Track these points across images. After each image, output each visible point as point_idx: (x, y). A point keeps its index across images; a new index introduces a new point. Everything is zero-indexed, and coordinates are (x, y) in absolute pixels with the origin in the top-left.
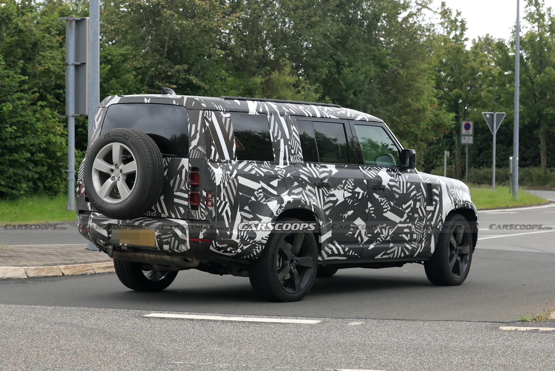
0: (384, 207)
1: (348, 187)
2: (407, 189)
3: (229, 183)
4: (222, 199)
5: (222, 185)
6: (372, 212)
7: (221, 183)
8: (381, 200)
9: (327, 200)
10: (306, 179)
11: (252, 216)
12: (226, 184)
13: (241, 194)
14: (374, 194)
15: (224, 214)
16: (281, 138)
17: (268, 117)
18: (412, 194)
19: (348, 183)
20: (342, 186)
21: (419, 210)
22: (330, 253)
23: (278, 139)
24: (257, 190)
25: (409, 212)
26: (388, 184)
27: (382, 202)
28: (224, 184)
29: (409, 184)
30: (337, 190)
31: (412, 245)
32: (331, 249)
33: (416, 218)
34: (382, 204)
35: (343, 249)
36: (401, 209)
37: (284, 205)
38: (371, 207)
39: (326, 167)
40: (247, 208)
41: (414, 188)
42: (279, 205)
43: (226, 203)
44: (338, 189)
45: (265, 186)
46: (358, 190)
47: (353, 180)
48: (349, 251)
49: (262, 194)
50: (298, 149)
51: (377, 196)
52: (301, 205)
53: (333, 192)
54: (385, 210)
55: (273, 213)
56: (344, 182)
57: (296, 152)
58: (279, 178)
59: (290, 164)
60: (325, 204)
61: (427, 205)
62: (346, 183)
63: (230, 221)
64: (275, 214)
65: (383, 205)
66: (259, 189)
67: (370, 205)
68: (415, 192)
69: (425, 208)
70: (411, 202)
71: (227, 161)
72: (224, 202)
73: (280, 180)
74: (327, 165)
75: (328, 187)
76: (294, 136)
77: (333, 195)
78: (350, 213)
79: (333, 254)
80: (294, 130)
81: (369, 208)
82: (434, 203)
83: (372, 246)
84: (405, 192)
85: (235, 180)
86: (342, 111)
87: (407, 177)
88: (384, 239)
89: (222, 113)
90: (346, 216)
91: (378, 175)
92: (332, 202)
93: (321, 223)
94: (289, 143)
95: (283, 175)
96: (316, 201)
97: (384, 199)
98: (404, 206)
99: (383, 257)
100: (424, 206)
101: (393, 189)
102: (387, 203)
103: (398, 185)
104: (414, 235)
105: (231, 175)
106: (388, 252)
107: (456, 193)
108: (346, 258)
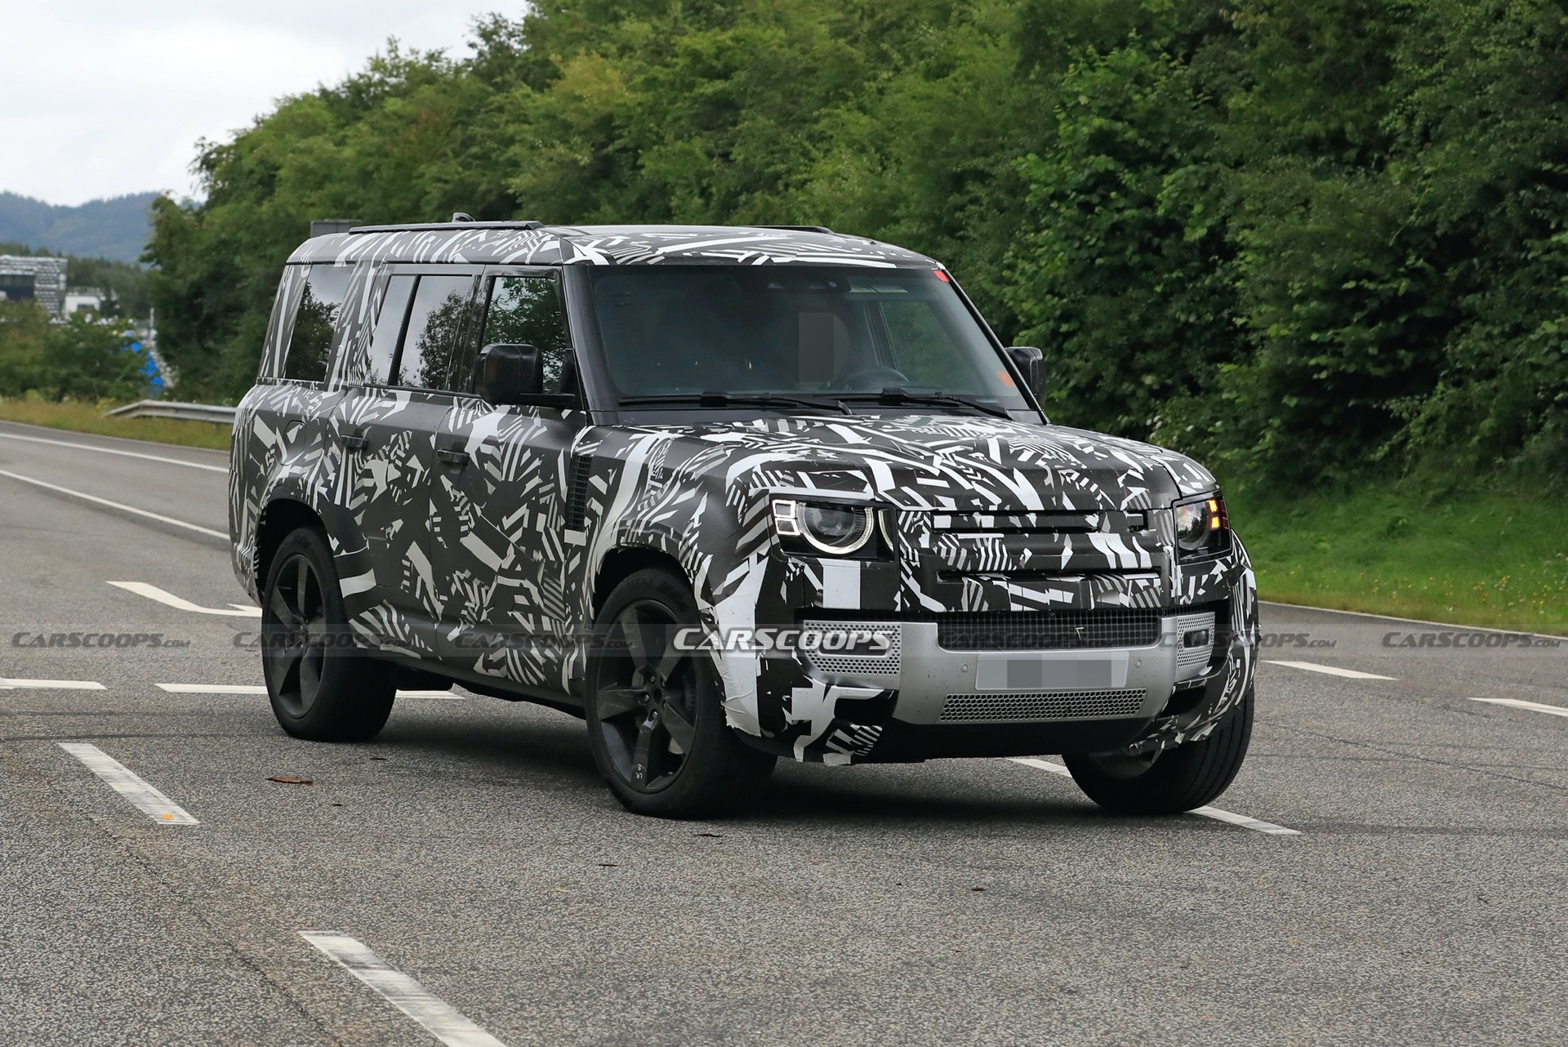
0: (461, 519)
1: (398, 452)
2: (519, 469)
6: (439, 530)
8: (455, 498)
9: (357, 485)
10: (337, 427)
13: (250, 456)
14: (443, 479)
16: (350, 322)
18: (529, 487)
19: (400, 441)
20: (388, 450)
21: (545, 539)
22: (381, 632)
23: (345, 325)
24: (269, 450)
25: (519, 542)
26: (478, 452)
27: (458, 505)
29: (526, 456)
30: (376, 461)
31: (546, 652)
32: (381, 620)
33: (539, 564)
34: (456, 509)
35: (403, 629)
36: (499, 528)
38: (435, 515)
39: (394, 397)
41: (538, 467)
43: (236, 476)
44: (380, 457)
45: (280, 440)
46: (414, 462)
47: (411, 435)
48: (412, 633)
49: (273, 460)
51: (447, 485)
53: (370, 464)
54: (463, 529)
56: (392, 439)
60: (354, 495)
61: (566, 526)
62: (396, 442)
65: (461, 514)
67: (432, 508)
68: (537, 481)
69: (562, 536)
70: (525, 508)
72: (234, 474)
75: (367, 451)
76: (370, 316)
77: (370, 474)
78: (398, 526)
79: (387, 638)
81: (432, 518)
82: (587, 522)
83: (454, 634)
84: (511, 479)
85: (251, 426)
86: (502, 239)
87: (536, 434)
88: (475, 616)
89: (302, 269)
90: (391, 534)
91: (474, 422)
92: (366, 491)
93: (334, 544)
94: (358, 334)
95: (308, 416)
96: (332, 484)
97: (462, 494)
98: (506, 523)
99: (490, 671)
100: (558, 528)
101: (486, 466)
102: (468, 507)
103: (499, 455)
104: (543, 619)
105: (250, 412)
106: (491, 657)
107: (660, 497)
108: (419, 656)
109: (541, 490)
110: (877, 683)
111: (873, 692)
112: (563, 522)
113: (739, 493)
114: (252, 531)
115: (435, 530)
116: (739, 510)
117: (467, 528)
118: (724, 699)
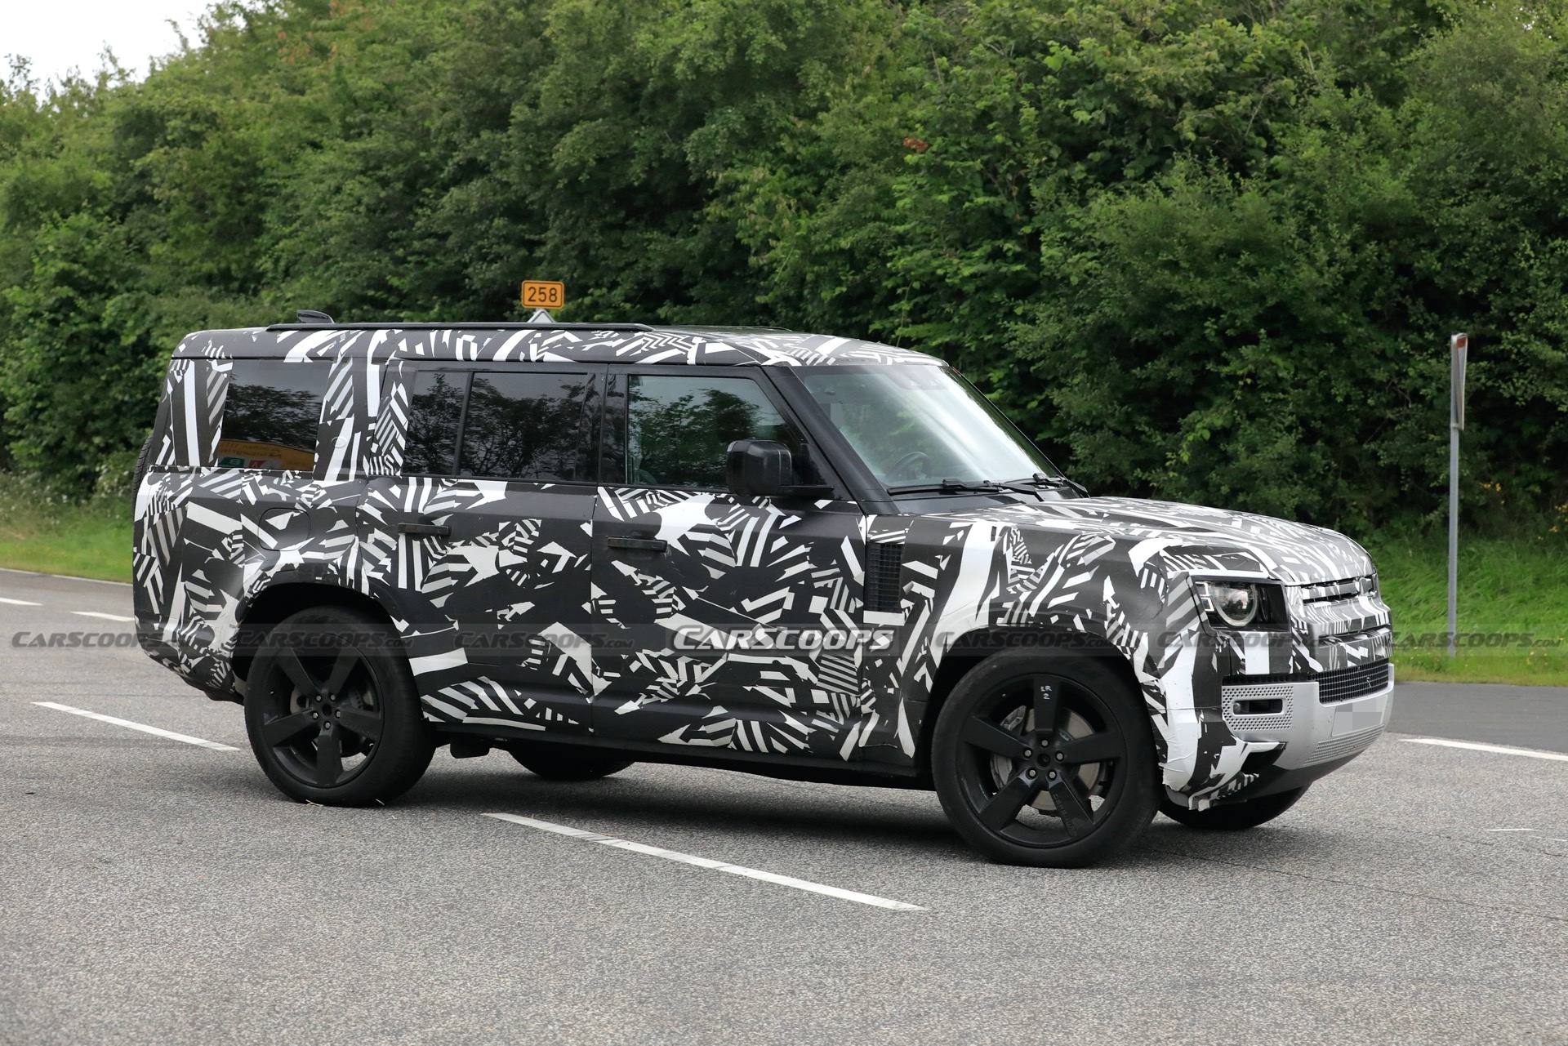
0: (656, 601)
2: (767, 555)
3: (163, 517)
4: (144, 552)
5: (146, 520)
6: (610, 611)
7: (145, 514)
8: (644, 582)
9: (434, 570)
10: (377, 514)
11: (211, 593)
12: (156, 519)
13: (187, 541)
14: (617, 564)
15: (148, 583)
17: (334, 366)
18: (790, 572)
19: (519, 528)
20: (494, 537)
22: (474, 707)
24: (230, 536)
25: (775, 622)
27: (650, 588)
28: (151, 518)
30: (473, 547)
31: (816, 722)
32: (474, 696)
34: (647, 592)
35: (519, 703)
36: (733, 610)
37: (271, 573)
38: (602, 598)
39: (473, 487)
40: (200, 574)
42: (262, 571)
43: (152, 560)
44: (479, 544)
46: (552, 548)
47: (539, 522)
48: (540, 707)
49: (241, 546)
50: (395, 442)
52: (324, 576)
53: (458, 549)
54: (660, 611)
55: (242, 591)
56: (502, 526)
57: (384, 450)
58: (297, 510)
59: (357, 476)
60: (428, 578)
62: (510, 529)
63: (162, 600)
64: (246, 594)
65: (656, 597)
66: (236, 533)
67: (596, 592)
68: (805, 566)
69: (857, 617)
71: (191, 468)
72: (147, 558)
73: (295, 514)
74: (477, 482)
76: (391, 410)
77: (461, 559)
78: (522, 608)
79: (483, 711)
80: (398, 397)
81: (596, 600)
82: (905, 603)
83: (630, 706)
84: (755, 562)
85: (179, 512)
86: (615, 339)
87: (786, 523)
88: (675, 691)
89: (214, 363)
90: (509, 616)
91: (658, 511)
92: (454, 575)
93: (402, 625)
94: (372, 427)
95: (309, 504)
96: (389, 569)
97: (658, 578)
98: (749, 605)
99: (694, 742)
100: (851, 610)
101: (702, 553)
102: (671, 591)
103: (726, 543)
104: (814, 692)
105: (172, 499)
106: (702, 728)
107: (1038, 581)
108: (543, 728)
109: (814, 575)
110: (1273, 737)
111: (1271, 745)
112: (860, 604)
113: (1154, 576)
114: (199, 612)
115: (603, 611)
116: (1160, 591)
117: (669, 610)
118: (1165, 761)
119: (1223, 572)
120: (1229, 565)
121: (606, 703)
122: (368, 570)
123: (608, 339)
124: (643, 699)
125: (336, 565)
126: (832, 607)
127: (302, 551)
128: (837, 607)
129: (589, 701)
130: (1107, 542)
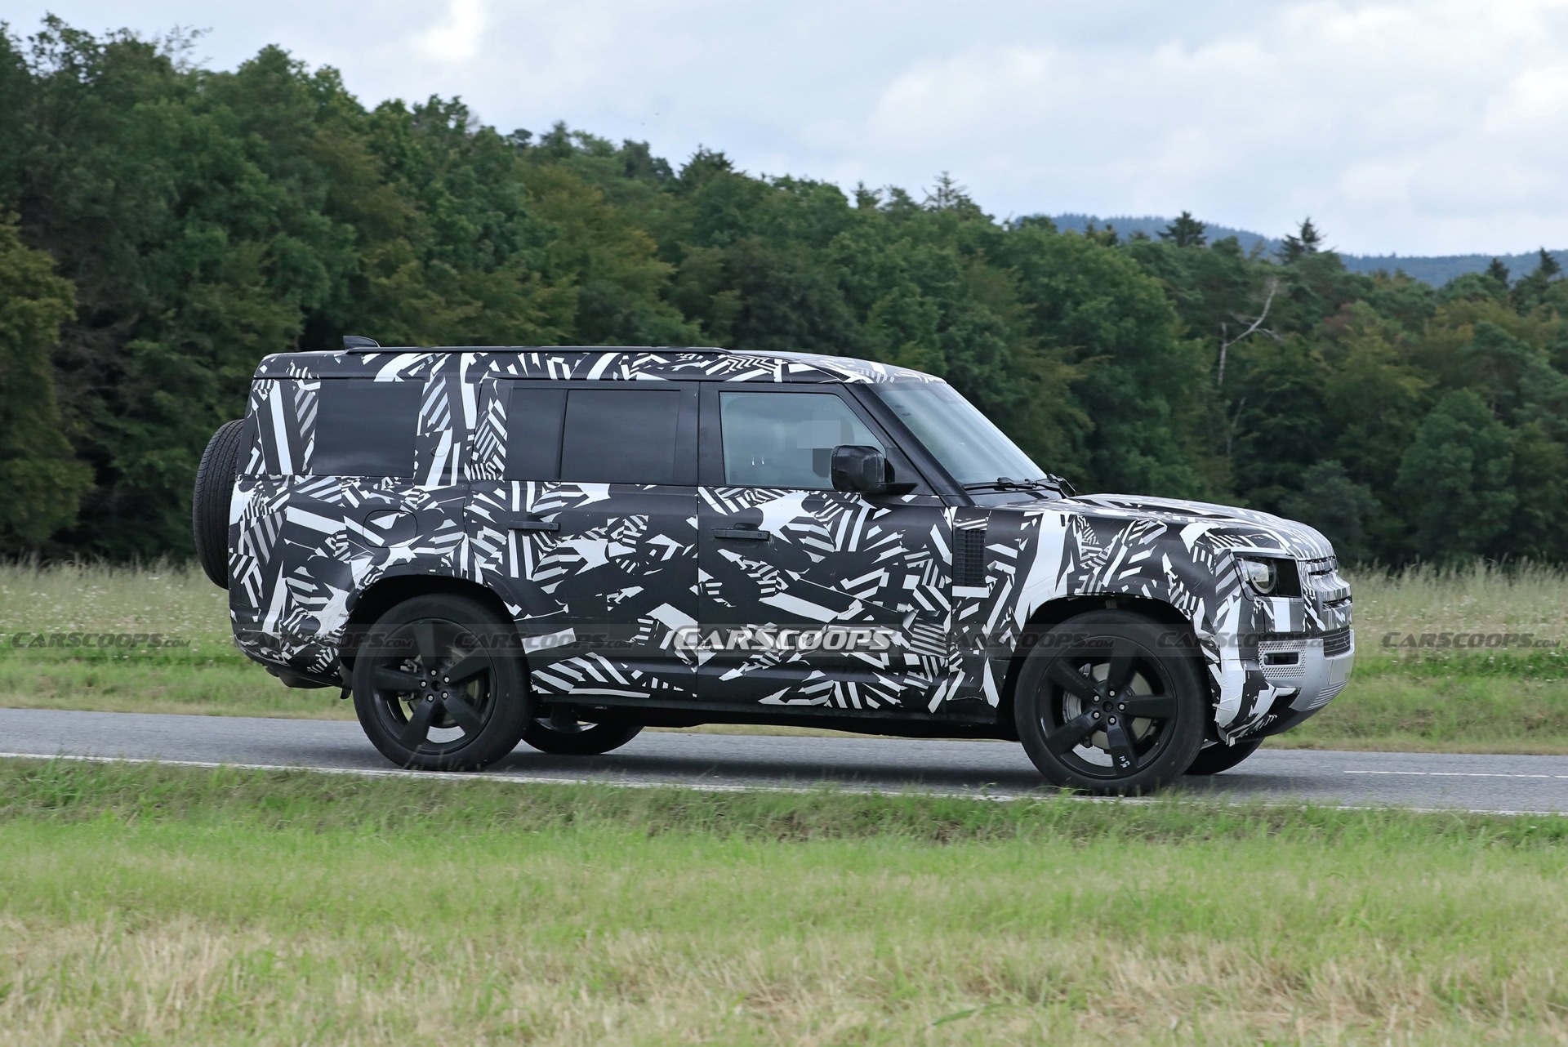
0: (760, 583)
1: (626, 532)
2: (866, 543)
3: (260, 520)
4: (241, 551)
5: (243, 524)
6: (717, 592)
7: (241, 519)
8: (750, 567)
9: (544, 560)
10: (485, 514)
11: (315, 587)
12: (254, 523)
13: (288, 542)
14: (723, 552)
15: (246, 580)
16: (447, 428)
17: (427, 385)
18: (884, 555)
19: (627, 523)
20: (603, 531)
21: (917, 595)
22: (581, 679)
23: (437, 430)
24: (334, 536)
25: (871, 598)
26: (784, 530)
27: (756, 571)
28: (248, 522)
29: (875, 531)
30: (583, 540)
31: (907, 681)
32: (582, 670)
33: (907, 614)
34: (751, 575)
35: (626, 674)
36: (833, 588)
37: (383, 567)
38: (709, 581)
39: (579, 490)
40: (302, 570)
41: (898, 540)
42: (371, 567)
43: (250, 560)
44: (589, 538)
45: (357, 528)
46: (660, 540)
47: (646, 518)
48: (647, 677)
49: (345, 545)
50: (495, 450)
51: (732, 557)
52: (438, 568)
53: (568, 542)
54: (763, 591)
55: (352, 584)
56: (610, 522)
57: (485, 458)
58: (402, 512)
59: (459, 482)
60: (538, 568)
61: (953, 584)
62: (618, 524)
63: (261, 594)
64: (357, 586)
65: (760, 579)
66: (340, 533)
67: (703, 576)
68: (898, 550)
69: (947, 591)
70: (880, 572)
71: (285, 477)
72: (245, 558)
73: (401, 515)
74: (580, 485)
75: (555, 533)
76: (489, 422)
77: (572, 551)
78: (631, 592)
79: (590, 682)
80: (495, 411)
81: (703, 584)
82: (989, 579)
83: (734, 674)
84: (853, 547)
85: (278, 516)
86: (701, 361)
87: (878, 514)
88: (777, 659)
89: (300, 383)
90: (618, 598)
91: (758, 506)
92: (564, 565)
93: (514, 610)
94: (471, 438)
95: (415, 506)
96: (501, 561)
97: (762, 563)
98: (847, 584)
99: (792, 702)
100: (941, 586)
101: (803, 541)
102: (775, 573)
103: (825, 531)
104: (906, 656)
105: (269, 504)
106: (802, 690)
107: (1106, 558)
108: (648, 696)
109: (907, 557)
110: (1291, 684)
111: (1289, 691)
112: (949, 580)
113: (1204, 552)
114: (301, 605)
115: (710, 593)
116: (1209, 564)
117: (773, 590)
118: (1218, 702)
119: (1254, 549)
120: (1259, 544)
121: (711, 671)
122: (480, 562)
123: (694, 360)
124: (745, 667)
125: (449, 559)
126: (924, 583)
127: (412, 547)
128: (928, 584)
129: (694, 670)
130: (1159, 526)
